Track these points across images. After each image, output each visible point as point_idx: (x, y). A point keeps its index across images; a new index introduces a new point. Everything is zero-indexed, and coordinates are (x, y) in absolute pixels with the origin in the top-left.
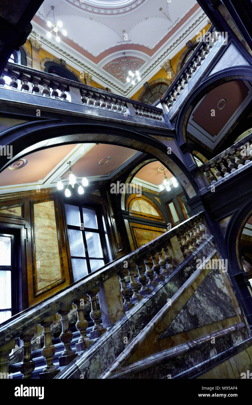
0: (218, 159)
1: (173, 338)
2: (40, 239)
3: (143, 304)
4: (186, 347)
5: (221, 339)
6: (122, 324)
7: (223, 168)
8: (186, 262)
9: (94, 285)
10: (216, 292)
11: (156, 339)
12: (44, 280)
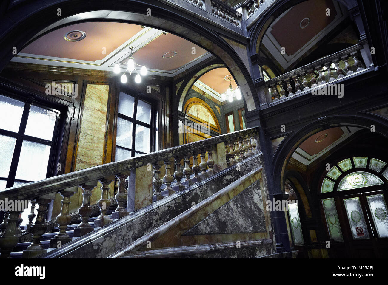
0: (286, 77)
1: (196, 237)
2: (87, 121)
3: (172, 199)
4: (208, 248)
5: (245, 249)
6: (146, 212)
7: (289, 87)
8: (228, 170)
9: (125, 168)
10: (251, 206)
11: (178, 234)
12: (83, 162)
